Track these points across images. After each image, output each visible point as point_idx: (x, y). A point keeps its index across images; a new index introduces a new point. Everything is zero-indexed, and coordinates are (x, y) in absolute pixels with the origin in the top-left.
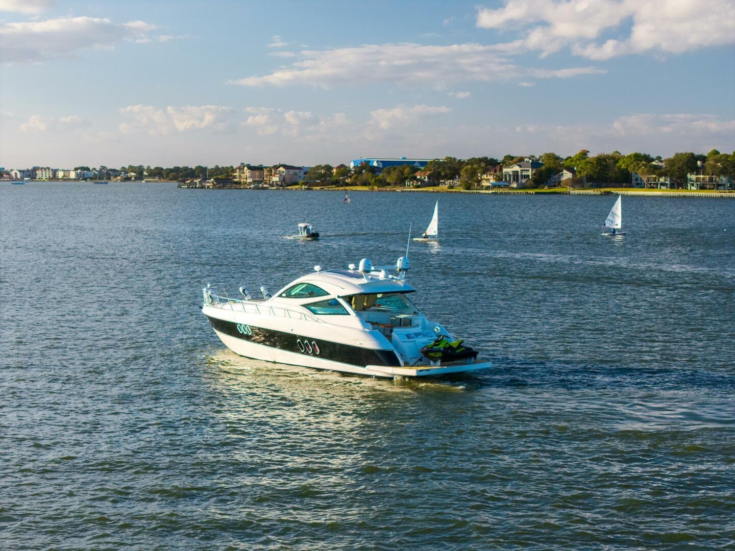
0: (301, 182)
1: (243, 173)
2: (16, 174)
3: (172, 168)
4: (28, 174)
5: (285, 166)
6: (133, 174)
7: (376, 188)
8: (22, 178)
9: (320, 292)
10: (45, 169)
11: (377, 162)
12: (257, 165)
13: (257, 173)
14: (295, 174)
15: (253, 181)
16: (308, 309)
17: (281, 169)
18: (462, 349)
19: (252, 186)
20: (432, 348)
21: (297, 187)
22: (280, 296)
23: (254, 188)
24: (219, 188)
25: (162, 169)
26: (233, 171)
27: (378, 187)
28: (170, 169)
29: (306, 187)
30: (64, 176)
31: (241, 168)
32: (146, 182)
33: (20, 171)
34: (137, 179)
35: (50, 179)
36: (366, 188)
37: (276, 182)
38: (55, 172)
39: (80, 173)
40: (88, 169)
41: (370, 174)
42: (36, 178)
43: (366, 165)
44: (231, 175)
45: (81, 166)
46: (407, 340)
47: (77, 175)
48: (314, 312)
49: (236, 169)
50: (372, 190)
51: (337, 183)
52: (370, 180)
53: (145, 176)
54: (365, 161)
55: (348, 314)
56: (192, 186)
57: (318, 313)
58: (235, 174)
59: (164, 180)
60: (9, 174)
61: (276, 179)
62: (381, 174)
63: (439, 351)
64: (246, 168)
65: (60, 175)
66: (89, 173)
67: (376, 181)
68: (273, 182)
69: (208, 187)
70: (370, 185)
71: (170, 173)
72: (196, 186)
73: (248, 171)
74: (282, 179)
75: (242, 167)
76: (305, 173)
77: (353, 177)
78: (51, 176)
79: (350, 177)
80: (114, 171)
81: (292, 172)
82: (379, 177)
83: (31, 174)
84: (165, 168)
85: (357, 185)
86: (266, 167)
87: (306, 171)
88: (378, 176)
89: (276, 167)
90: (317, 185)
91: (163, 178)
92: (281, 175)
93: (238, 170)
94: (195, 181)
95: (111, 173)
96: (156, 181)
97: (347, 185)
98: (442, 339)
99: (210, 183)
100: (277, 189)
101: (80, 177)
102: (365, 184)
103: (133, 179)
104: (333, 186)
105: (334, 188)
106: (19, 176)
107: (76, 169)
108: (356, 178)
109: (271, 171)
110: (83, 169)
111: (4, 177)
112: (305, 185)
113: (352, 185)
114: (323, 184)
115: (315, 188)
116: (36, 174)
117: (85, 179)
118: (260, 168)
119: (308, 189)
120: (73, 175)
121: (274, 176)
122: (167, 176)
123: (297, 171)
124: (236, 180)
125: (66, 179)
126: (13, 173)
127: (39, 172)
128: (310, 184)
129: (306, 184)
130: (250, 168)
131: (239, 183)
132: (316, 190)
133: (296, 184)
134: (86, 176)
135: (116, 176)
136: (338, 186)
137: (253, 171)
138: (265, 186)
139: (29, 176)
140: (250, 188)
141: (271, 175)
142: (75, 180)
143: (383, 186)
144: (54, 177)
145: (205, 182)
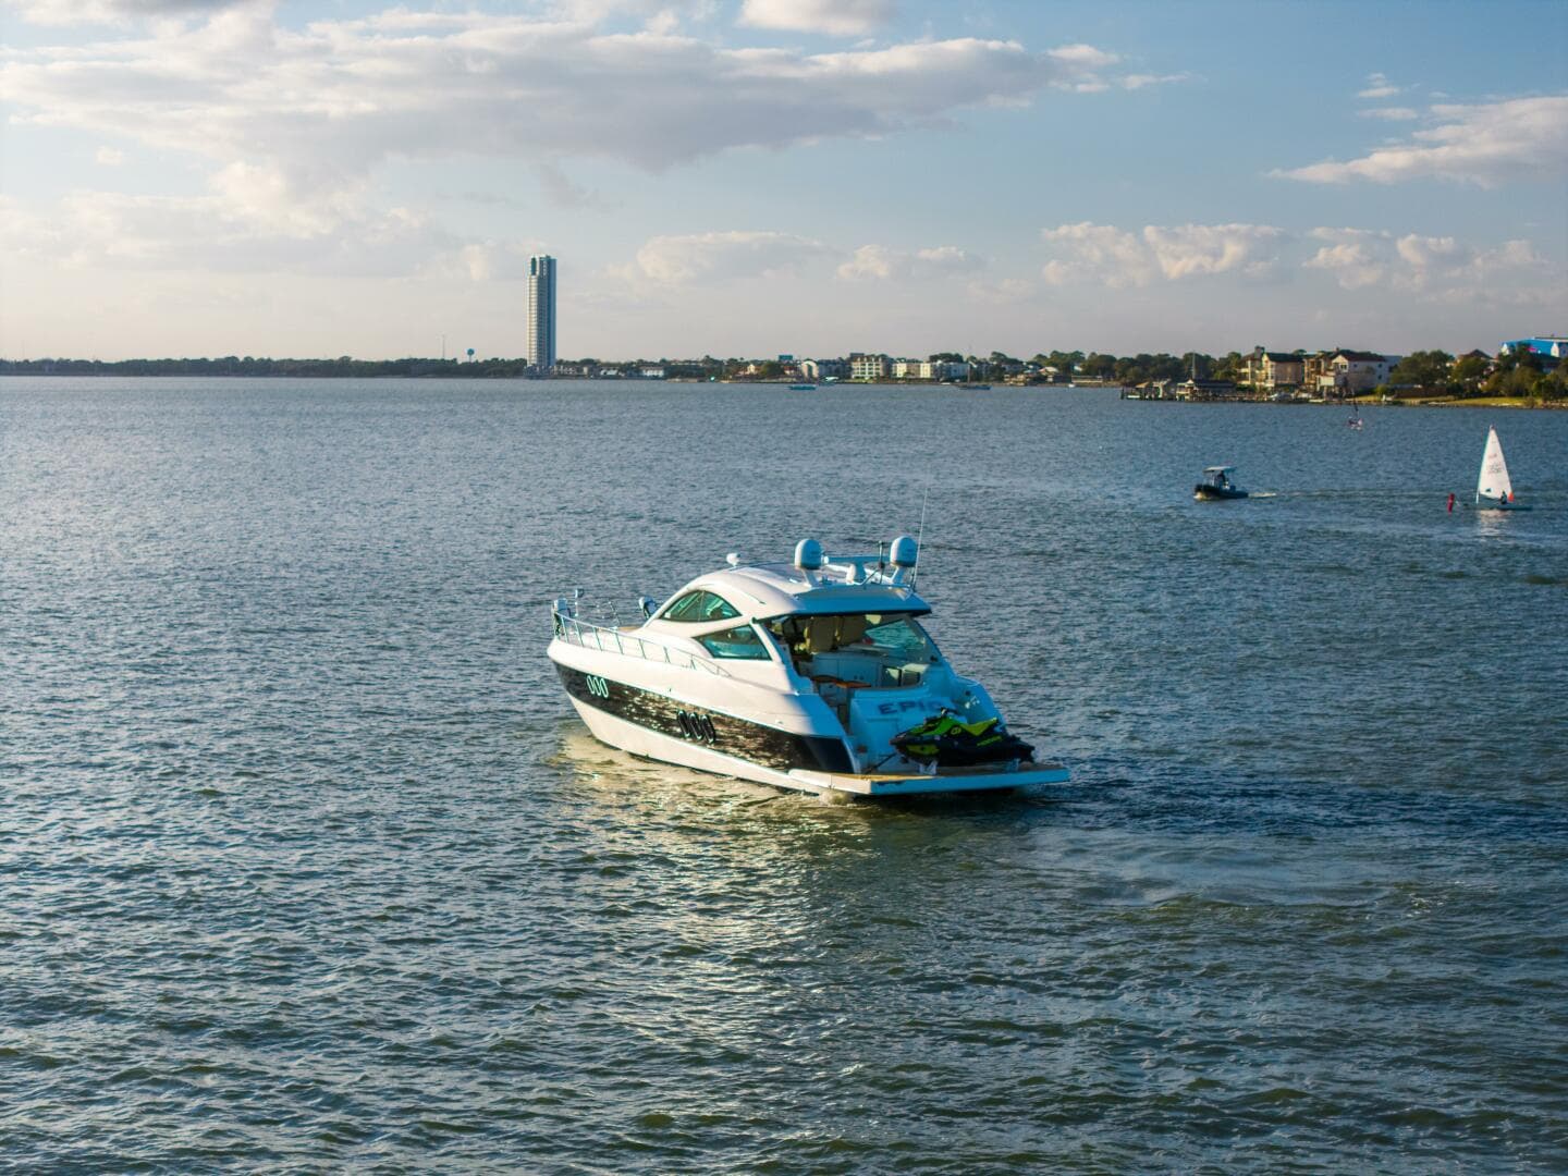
0: (1380, 387)
1: (1260, 368)
2: (810, 368)
3: (1134, 355)
4: (834, 368)
5: (1348, 354)
6: (1051, 369)
7: (1540, 402)
8: (822, 377)
9: (725, 610)
10: (869, 358)
11: (1560, 345)
12: (1290, 351)
13: (1289, 369)
14: (1370, 371)
15: (1277, 386)
16: (704, 645)
17: (1340, 360)
18: (994, 739)
19: (1274, 396)
20: (918, 735)
21: (1371, 398)
22: (662, 617)
23: (1280, 401)
24: (1207, 399)
25: (1111, 359)
26: (1242, 363)
27: (1545, 400)
28: (1131, 360)
29: (1389, 399)
30: (908, 373)
31: (1255, 359)
32: (1078, 385)
33: (818, 363)
34: (1058, 379)
35: (879, 379)
36: (1518, 403)
37: (1329, 387)
38: (888, 363)
39: (941, 365)
40: (958, 358)
41: (1528, 371)
42: (849, 377)
43: (1521, 353)
44: (1235, 373)
45: (944, 352)
46: (882, 717)
47: (934, 370)
48: (714, 653)
49: (1247, 358)
50: (1532, 405)
51: (1457, 391)
52: (1527, 385)
53: (1078, 373)
54: (1520, 344)
55: (769, 658)
56: (1149, 396)
57: (722, 653)
58: (1243, 370)
59: (1115, 383)
60: (796, 369)
61: (1328, 381)
62: (1552, 372)
63: (932, 741)
64: (1265, 358)
65: (901, 369)
66: (961, 366)
67: (1539, 386)
68: (1322, 388)
69: (1182, 397)
70: (1527, 395)
71: (1129, 367)
72: (1156, 396)
73: (1270, 363)
74: (1341, 382)
75: (1257, 356)
76: (1391, 369)
77: (1492, 378)
78: (881, 373)
79: (1487, 377)
80: (1015, 362)
81: (1362, 365)
82: (1548, 377)
83: (840, 369)
84: (1118, 357)
85: (1502, 396)
86: (1308, 357)
87: (1393, 365)
88: (1544, 376)
89: (1329, 356)
90: (1416, 394)
91: (1114, 377)
92: (1338, 373)
93: (1249, 363)
94: (1155, 384)
95: (1007, 367)
96: (1099, 386)
97: (1480, 394)
98: (944, 717)
99: (1185, 388)
100: (1326, 403)
101: (940, 376)
102: (1518, 392)
103: (1050, 380)
104: (1449, 397)
105: (1451, 401)
106: (815, 373)
107: (933, 359)
108: (1499, 381)
109: (1319, 364)
110: (947, 357)
111: (787, 376)
112: (1387, 395)
113: (1488, 394)
114: (1429, 391)
115: (1408, 401)
116: (851, 369)
117: (951, 380)
118: (1297, 358)
119: (1394, 403)
120: (925, 371)
121: (1325, 375)
122: (1124, 375)
123: (1374, 365)
124: (1245, 383)
125: (912, 379)
126: (804, 368)
127: (856, 365)
128: (1399, 393)
129: (1388, 392)
130: (1273, 357)
131: (1251, 390)
132: (1411, 405)
133: (1369, 392)
134: (953, 374)
135: (1015, 374)
136: (1461, 398)
137: (1281, 365)
138: (1304, 395)
139: (836, 373)
140: (1270, 401)
141: (1319, 373)
142: (930, 381)
143: (1556, 398)
144: (888, 376)
145: (1176, 387)
